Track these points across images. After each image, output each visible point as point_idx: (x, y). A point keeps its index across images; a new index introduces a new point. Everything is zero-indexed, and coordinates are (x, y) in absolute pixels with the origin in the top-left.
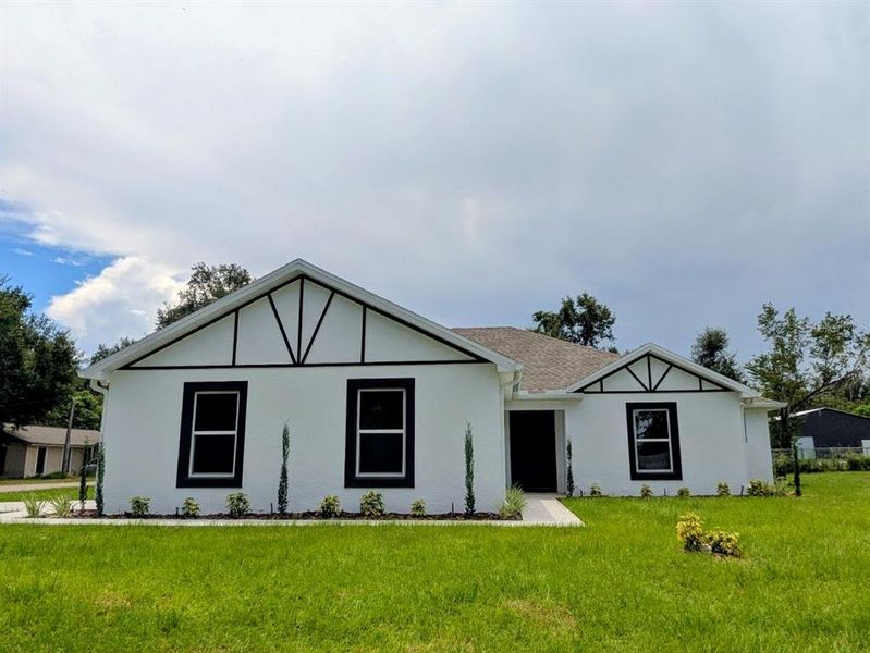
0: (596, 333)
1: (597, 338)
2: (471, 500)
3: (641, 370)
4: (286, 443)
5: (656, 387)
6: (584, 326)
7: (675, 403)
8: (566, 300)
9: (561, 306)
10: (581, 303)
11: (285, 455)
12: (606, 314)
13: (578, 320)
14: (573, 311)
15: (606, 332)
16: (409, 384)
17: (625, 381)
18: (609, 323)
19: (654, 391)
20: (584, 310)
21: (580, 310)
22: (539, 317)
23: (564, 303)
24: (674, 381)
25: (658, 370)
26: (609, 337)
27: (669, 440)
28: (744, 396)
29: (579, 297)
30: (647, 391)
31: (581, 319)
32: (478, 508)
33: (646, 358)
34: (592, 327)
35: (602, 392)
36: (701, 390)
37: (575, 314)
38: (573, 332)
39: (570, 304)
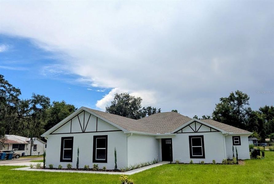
0: (242, 103)
1: (243, 105)
2: (116, 167)
3: (193, 126)
4: (78, 152)
5: (197, 131)
6: (238, 101)
7: (203, 136)
8: (231, 93)
9: (229, 95)
10: (237, 93)
11: (78, 155)
12: (246, 96)
13: (236, 99)
14: (234, 96)
15: (247, 102)
16: (106, 136)
17: (188, 130)
18: (247, 99)
19: (197, 132)
20: (238, 96)
21: (236, 96)
22: (222, 99)
23: (231, 94)
24: (203, 129)
25: (198, 126)
26: (248, 104)
27: (202, 146)
28: (223, 133)
29: (236, 92)
30: (195, 132)
31: (237, 99)
32: (118, 168)
33: (194, 122)
34: (241, 101)
35: (182, 133)
36: (211, 132)
37: (235, 98)
38: (235, 103)
39: (233, 94)
